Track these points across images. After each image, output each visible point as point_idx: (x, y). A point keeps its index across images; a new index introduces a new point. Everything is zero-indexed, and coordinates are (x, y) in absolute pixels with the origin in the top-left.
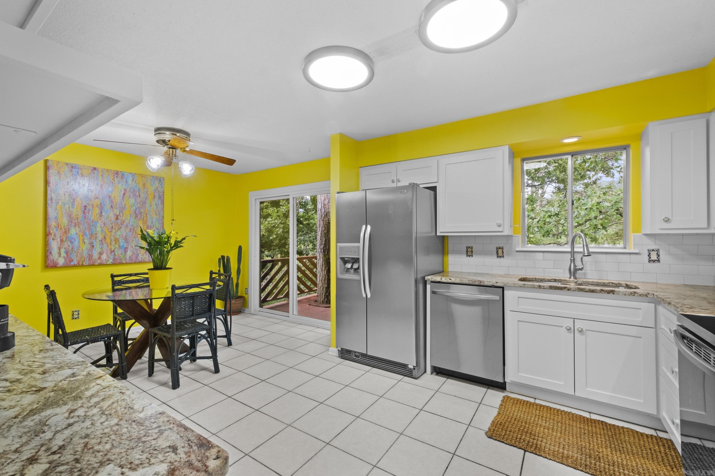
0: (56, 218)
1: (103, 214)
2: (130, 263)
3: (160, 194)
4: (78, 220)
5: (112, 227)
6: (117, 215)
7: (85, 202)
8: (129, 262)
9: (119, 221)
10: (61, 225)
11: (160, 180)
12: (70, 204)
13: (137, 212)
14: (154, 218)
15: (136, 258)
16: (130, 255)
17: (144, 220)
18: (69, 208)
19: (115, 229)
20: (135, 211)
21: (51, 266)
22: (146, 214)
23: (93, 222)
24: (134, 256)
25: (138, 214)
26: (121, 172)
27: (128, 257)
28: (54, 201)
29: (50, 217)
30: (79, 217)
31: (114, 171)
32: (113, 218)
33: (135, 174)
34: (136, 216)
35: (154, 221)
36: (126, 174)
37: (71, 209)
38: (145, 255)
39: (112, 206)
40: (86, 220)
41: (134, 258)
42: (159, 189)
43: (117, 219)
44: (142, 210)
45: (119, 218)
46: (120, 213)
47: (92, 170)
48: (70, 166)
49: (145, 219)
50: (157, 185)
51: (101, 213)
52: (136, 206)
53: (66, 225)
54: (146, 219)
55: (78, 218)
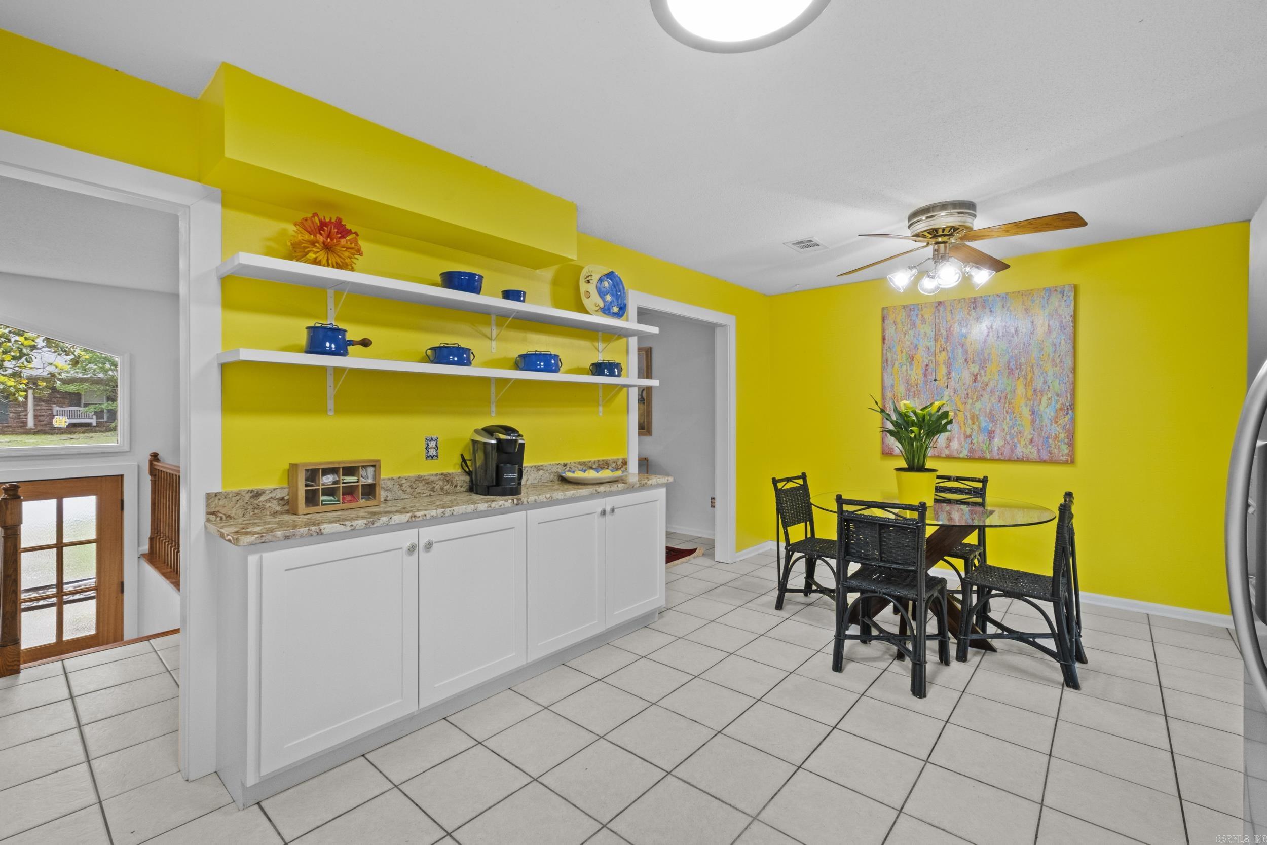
0: (892, 386)
1: (953, 374)
2: (999, 460)
3: (1064, 321)
4: (917, 387)
5: (967, 394)
6: (975, 373)
7: (927, 358)
8: (997, 457)
9: (979, 385)
10: (897, 396)
11: (1062, 293)
12: (908, 364)
13: (1011, 364)
14: (1050, 373)
15: (1012, 451)
16: (1000, 445)
17: (1026, 379)
18: (907, 370)
19: (972, 399)
20: (1009, 362)
21: (887, 453)
22: (1032, 367)
23: (937, 388)
24: (1008, 447)
25: (1013, 367)
26: (981, 297)
27: (996, 448)
28: (889, 363)
29: (886, 385)
30: (919, 382)
31: (969, 298)
32: (968, 379)
33: (1007, 294)
34: (1011, 373)
35: (1050, 378)
36: (991, 299)
37: (908, 371)
38: (1030, 447)
39: (966, 360)
40: (928, 386)
41: (1007, 451)
42: (1060, 312)
43: (975, 381)
44: (1023, 360)
45: (979, 378)
46: (979, 370)
47: (936, 307)
48: (907, 309)
49: (1029, 378)
50: (1057, 304)
51: (950, 373)
52: (1011, 354)
53: (903, 396)
54: (1032, 377)
55: (917, 383)
